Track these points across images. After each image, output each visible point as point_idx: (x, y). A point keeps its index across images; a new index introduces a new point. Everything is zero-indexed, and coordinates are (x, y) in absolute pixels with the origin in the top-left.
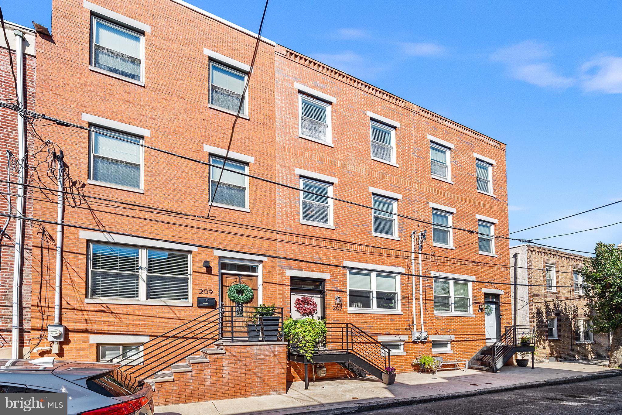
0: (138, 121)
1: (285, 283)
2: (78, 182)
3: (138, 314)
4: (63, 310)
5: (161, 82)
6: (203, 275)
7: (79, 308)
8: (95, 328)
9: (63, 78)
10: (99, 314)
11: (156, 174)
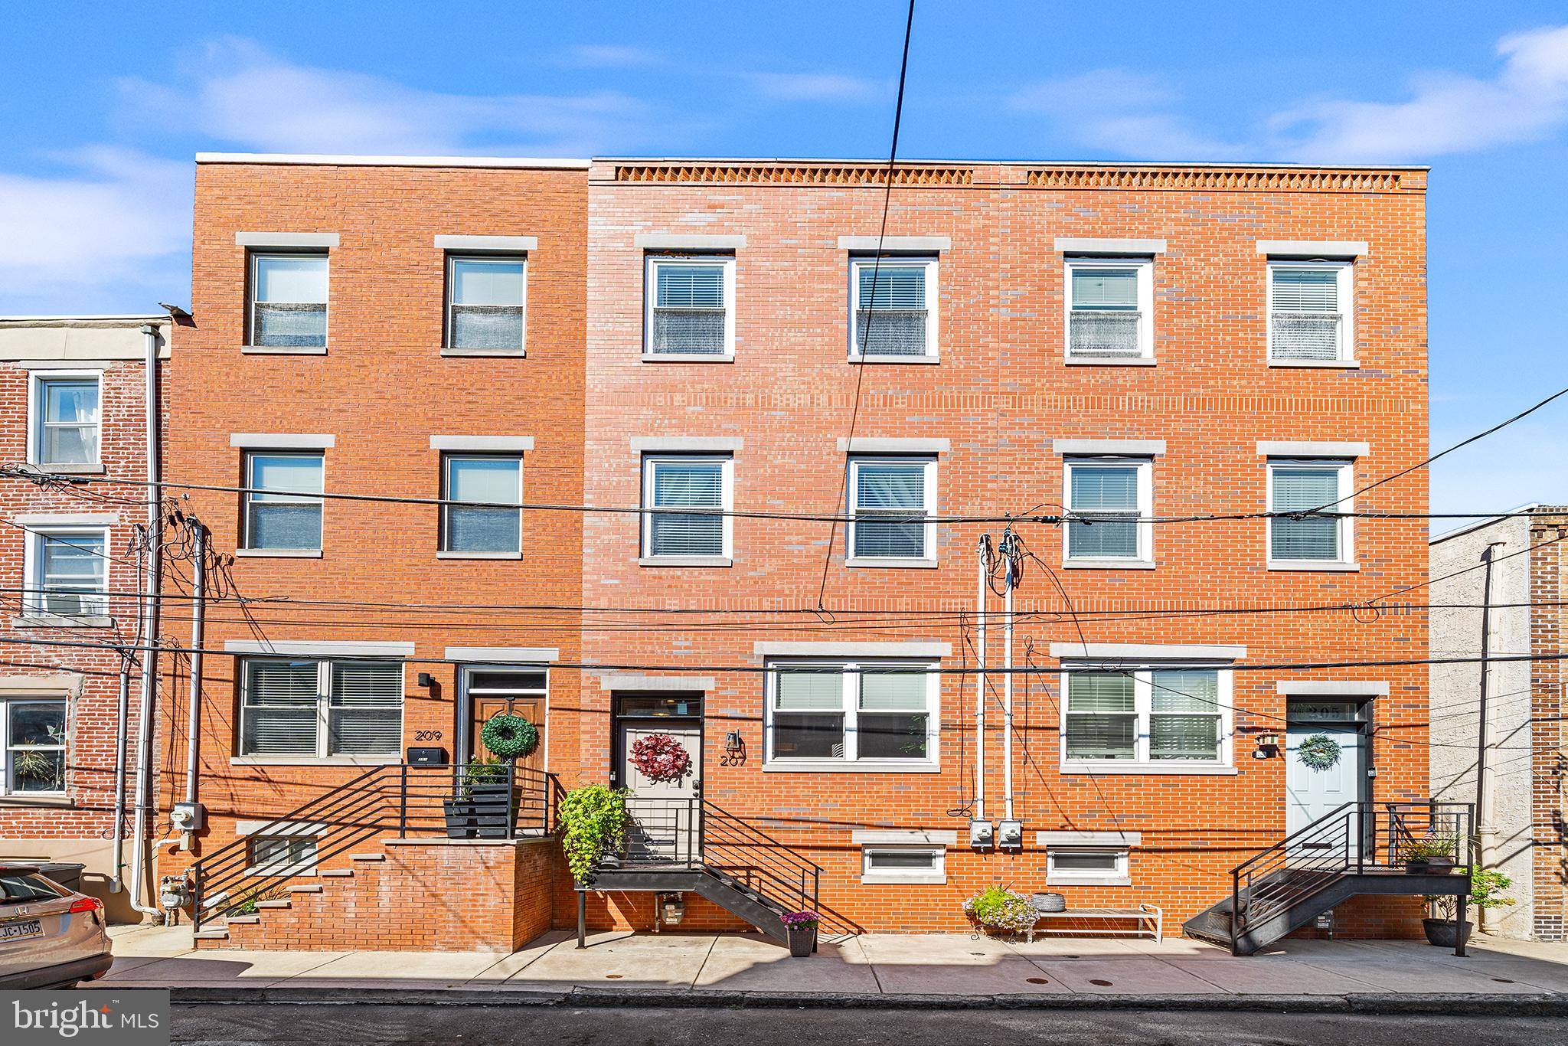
0: (316, 423)
1: (598, 708)
2: (223, 557)
3: (309, 782)
4: (200, 778)
5: (355, 335)
6: (423, 701)
7: (222, 775)
8: (245, 808)
9: (206, 382)
10: (251, 783)
11: (343, 516)
